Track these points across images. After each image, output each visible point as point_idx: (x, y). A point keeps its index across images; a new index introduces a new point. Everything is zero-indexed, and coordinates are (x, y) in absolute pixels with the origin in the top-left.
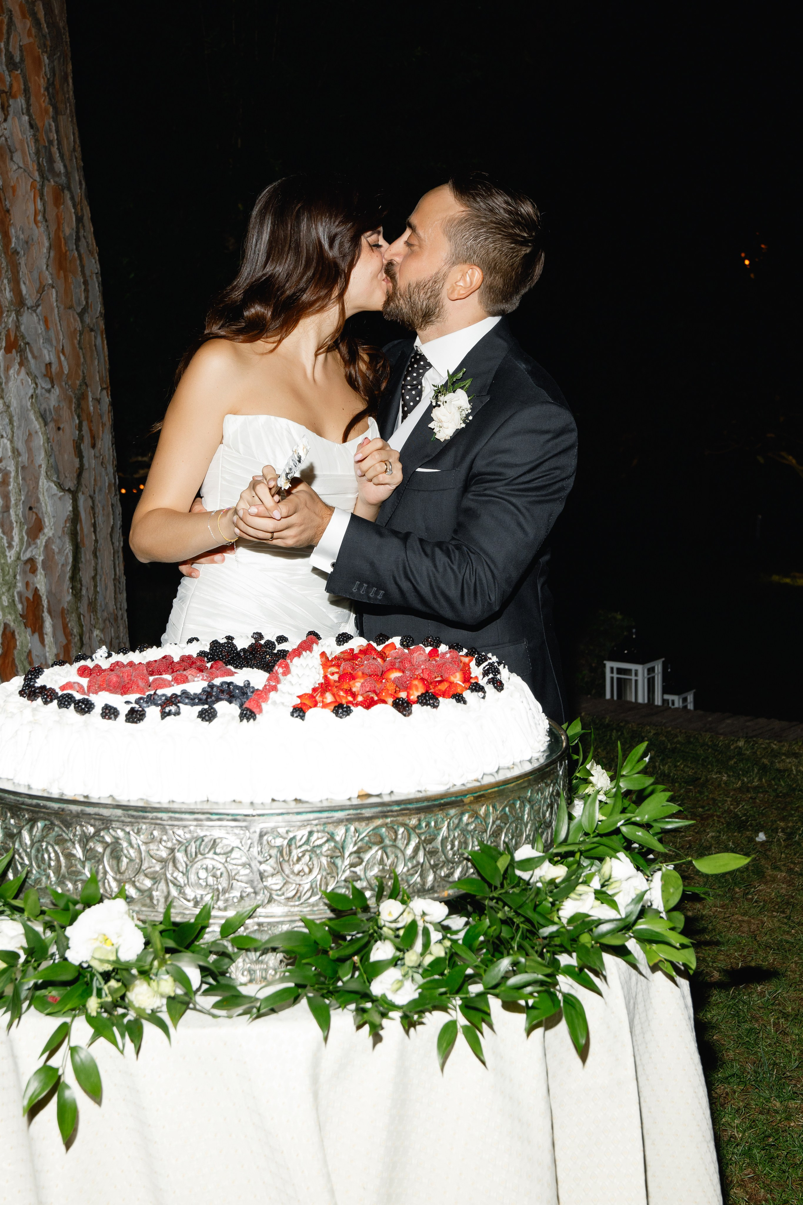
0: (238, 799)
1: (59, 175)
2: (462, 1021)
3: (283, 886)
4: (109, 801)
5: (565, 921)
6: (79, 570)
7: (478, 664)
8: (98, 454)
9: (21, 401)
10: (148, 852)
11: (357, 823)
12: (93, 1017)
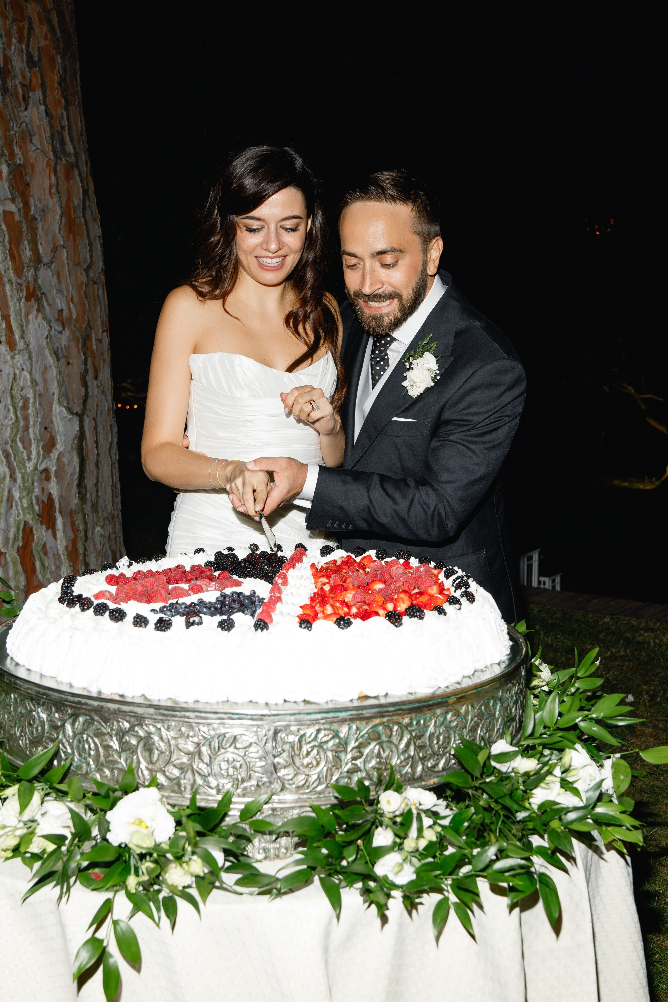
1: (69, 155)
2: (453, 898)
3: (294, 776)
4: (141, 701)
5: (535, 807)
6: (84, 478)
7: (447, 576)
8: (99, 385)
9: (38, 341)
10: (177, 746)
11: (358, 722)
12: (133, 894)
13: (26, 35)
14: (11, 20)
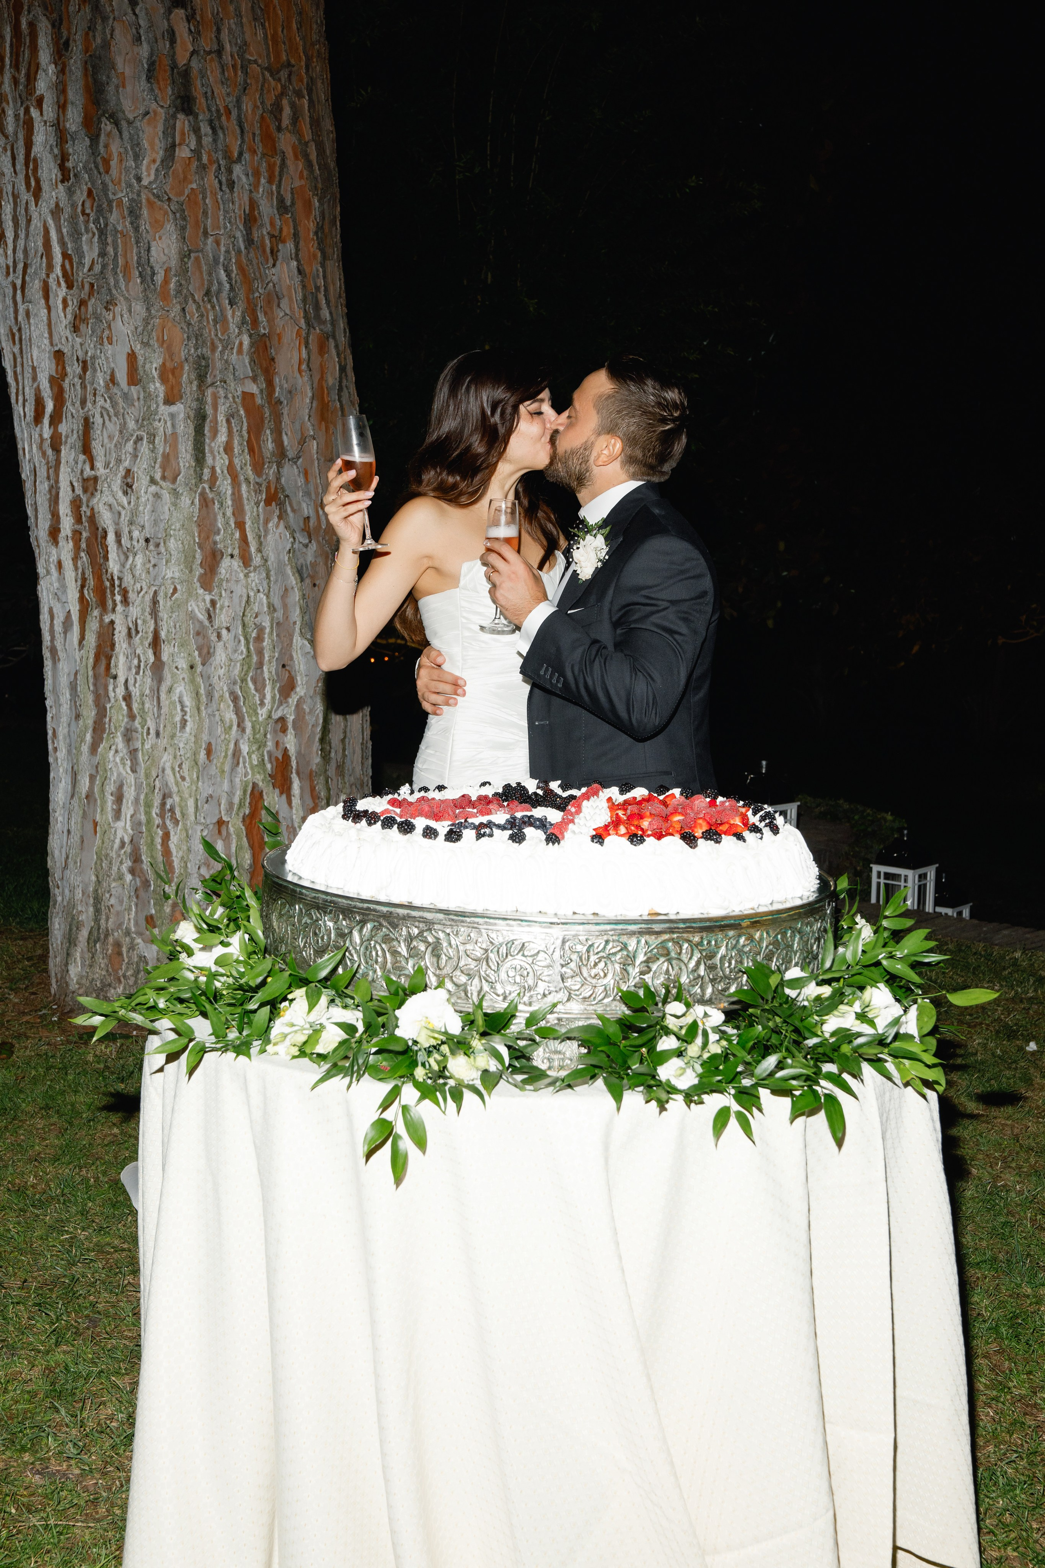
0: (543, 911)
1: (324, 322)
2: (735, 1107)
3: (581, 987)
4: (432, 906)
5: (827, 1035)
6: (329, 731)
7: (755, 814)
9: (279, 555)
10: (465, 951)
11: (648, 936)
12: (420, 1083)
13: (277, 173)
14: (259, 155)
